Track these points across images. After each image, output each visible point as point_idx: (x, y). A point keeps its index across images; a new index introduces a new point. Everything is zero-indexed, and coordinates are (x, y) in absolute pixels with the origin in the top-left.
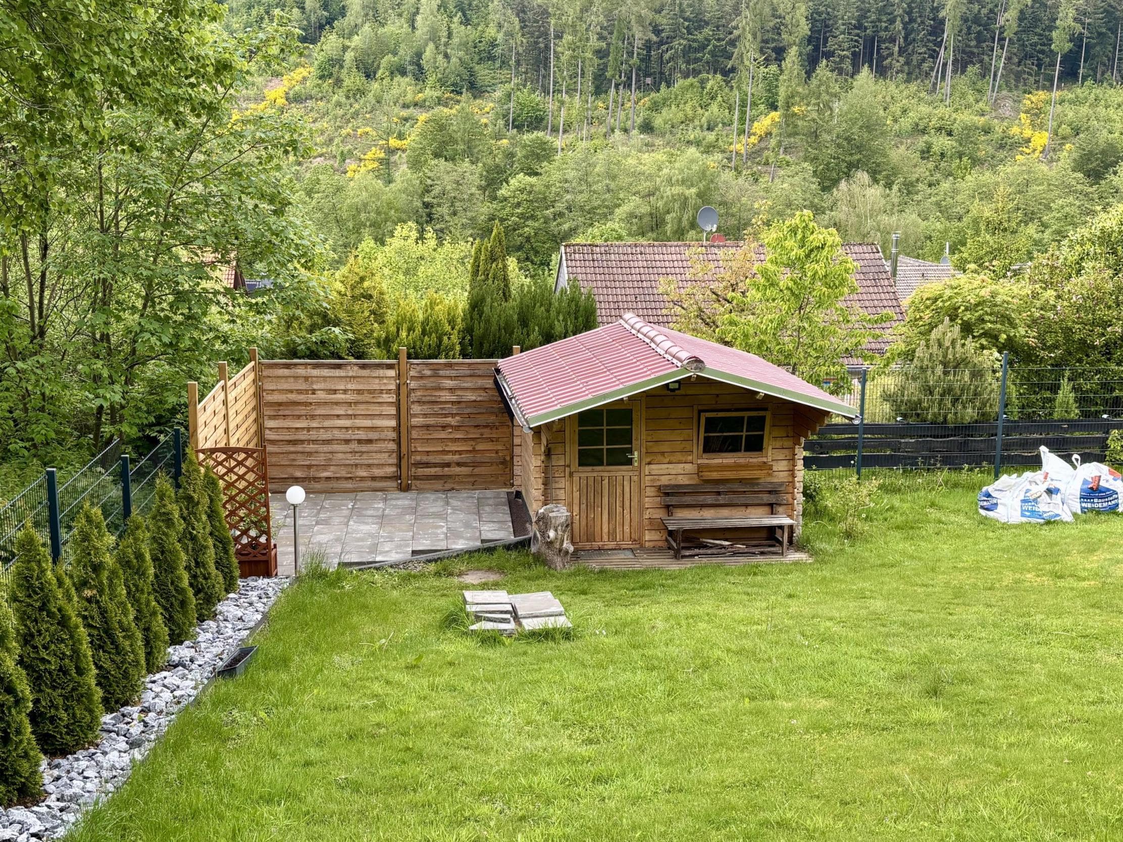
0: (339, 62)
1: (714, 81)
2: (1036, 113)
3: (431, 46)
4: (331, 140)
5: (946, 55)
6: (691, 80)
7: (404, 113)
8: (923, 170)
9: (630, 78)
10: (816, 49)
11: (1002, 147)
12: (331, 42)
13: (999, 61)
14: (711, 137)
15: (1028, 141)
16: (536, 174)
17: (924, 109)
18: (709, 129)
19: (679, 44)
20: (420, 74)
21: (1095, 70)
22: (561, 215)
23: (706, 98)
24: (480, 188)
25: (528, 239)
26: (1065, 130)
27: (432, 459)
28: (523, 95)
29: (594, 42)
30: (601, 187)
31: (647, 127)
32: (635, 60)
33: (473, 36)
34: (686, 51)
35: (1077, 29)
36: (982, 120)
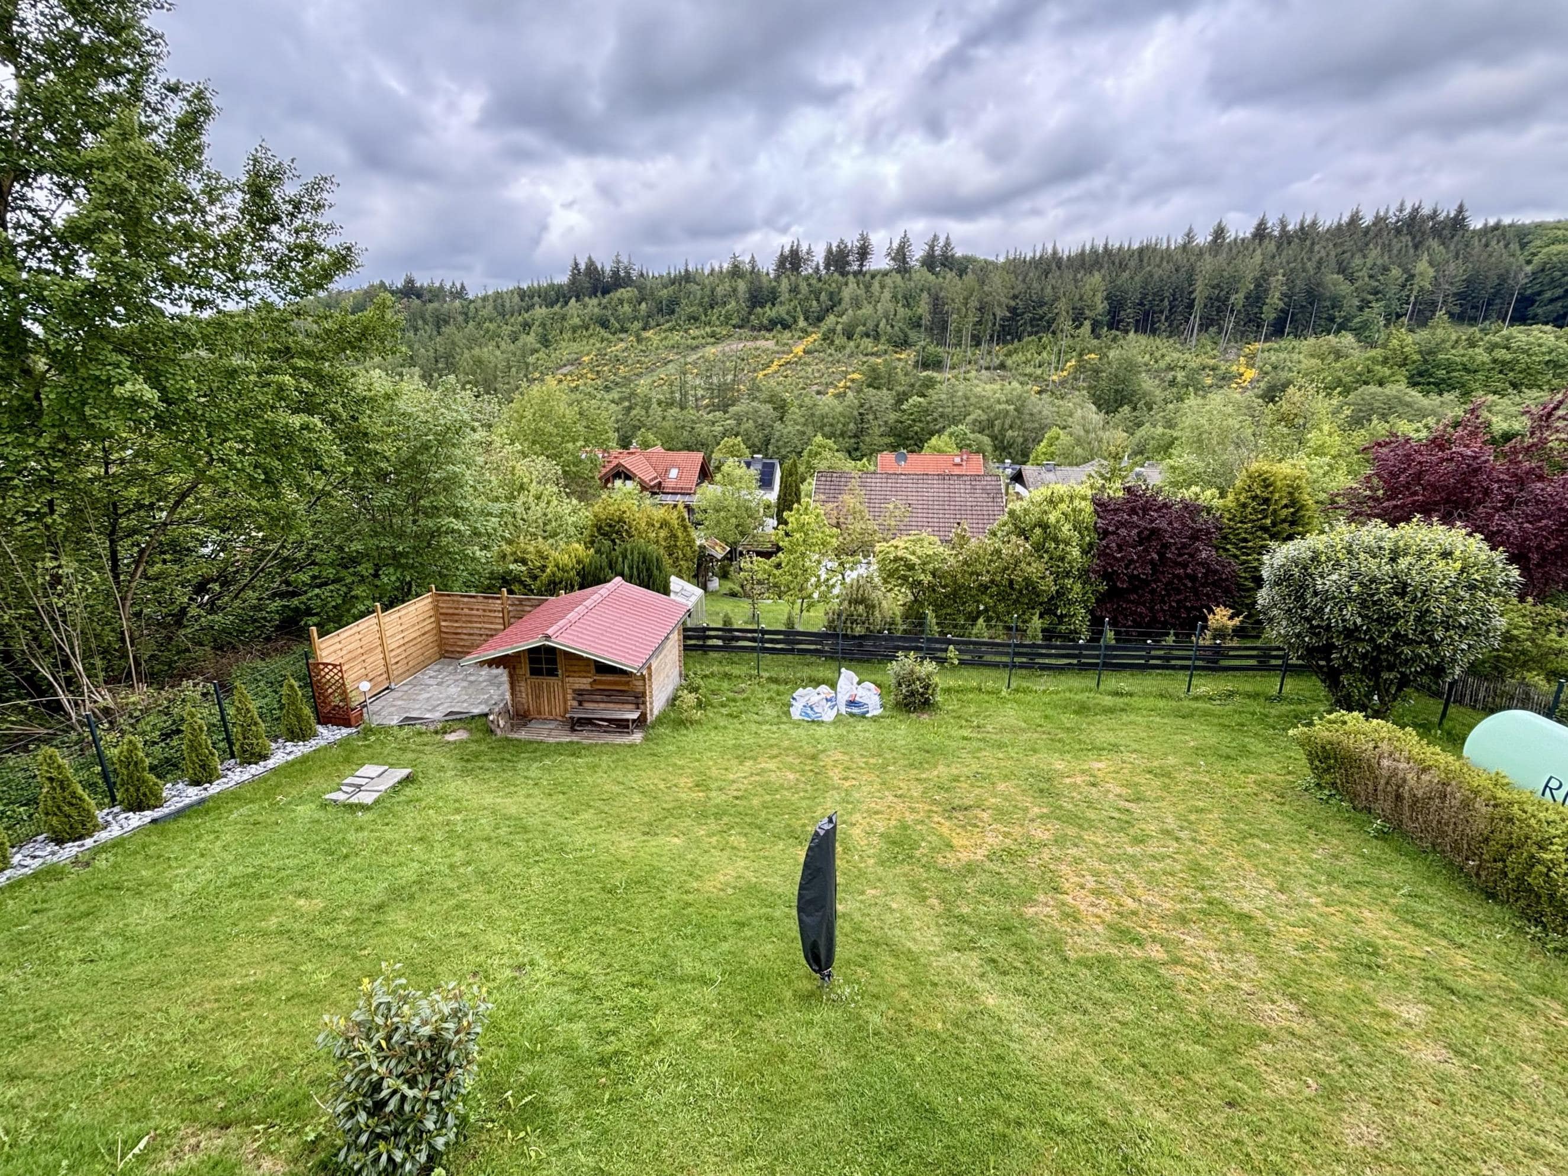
0: (834, 331)
1: (1046, 338)
2: (1251, 358)
3: (884, 320)
4: (823, 375)
5: (1195, 320)
6: (1033, 337)
7: (864, 359)
9: (993, 336)
10: (1113, 317)
11: (1223, 378)
12: (831, 320)
13: (1230, 324)
14: (1039, 372)
15: (1242, 375)
16: (925, 396)
17: (1176, 355)
18: (1040, 366)
19: (1028, 316)
20: (877, 338)
21: (1297, 329)
22: (935, 420)
23: (1040, 349)
24: (891, 404)
26: (1268, 368)
28: (931, 349)
29: (972, 319)
30: (960, 404)
31: (1002, 366)
32: (997, 327)
33: (910, 313)
34: (1032, 320)
35: (1281, 305)
36: (1212, 362)
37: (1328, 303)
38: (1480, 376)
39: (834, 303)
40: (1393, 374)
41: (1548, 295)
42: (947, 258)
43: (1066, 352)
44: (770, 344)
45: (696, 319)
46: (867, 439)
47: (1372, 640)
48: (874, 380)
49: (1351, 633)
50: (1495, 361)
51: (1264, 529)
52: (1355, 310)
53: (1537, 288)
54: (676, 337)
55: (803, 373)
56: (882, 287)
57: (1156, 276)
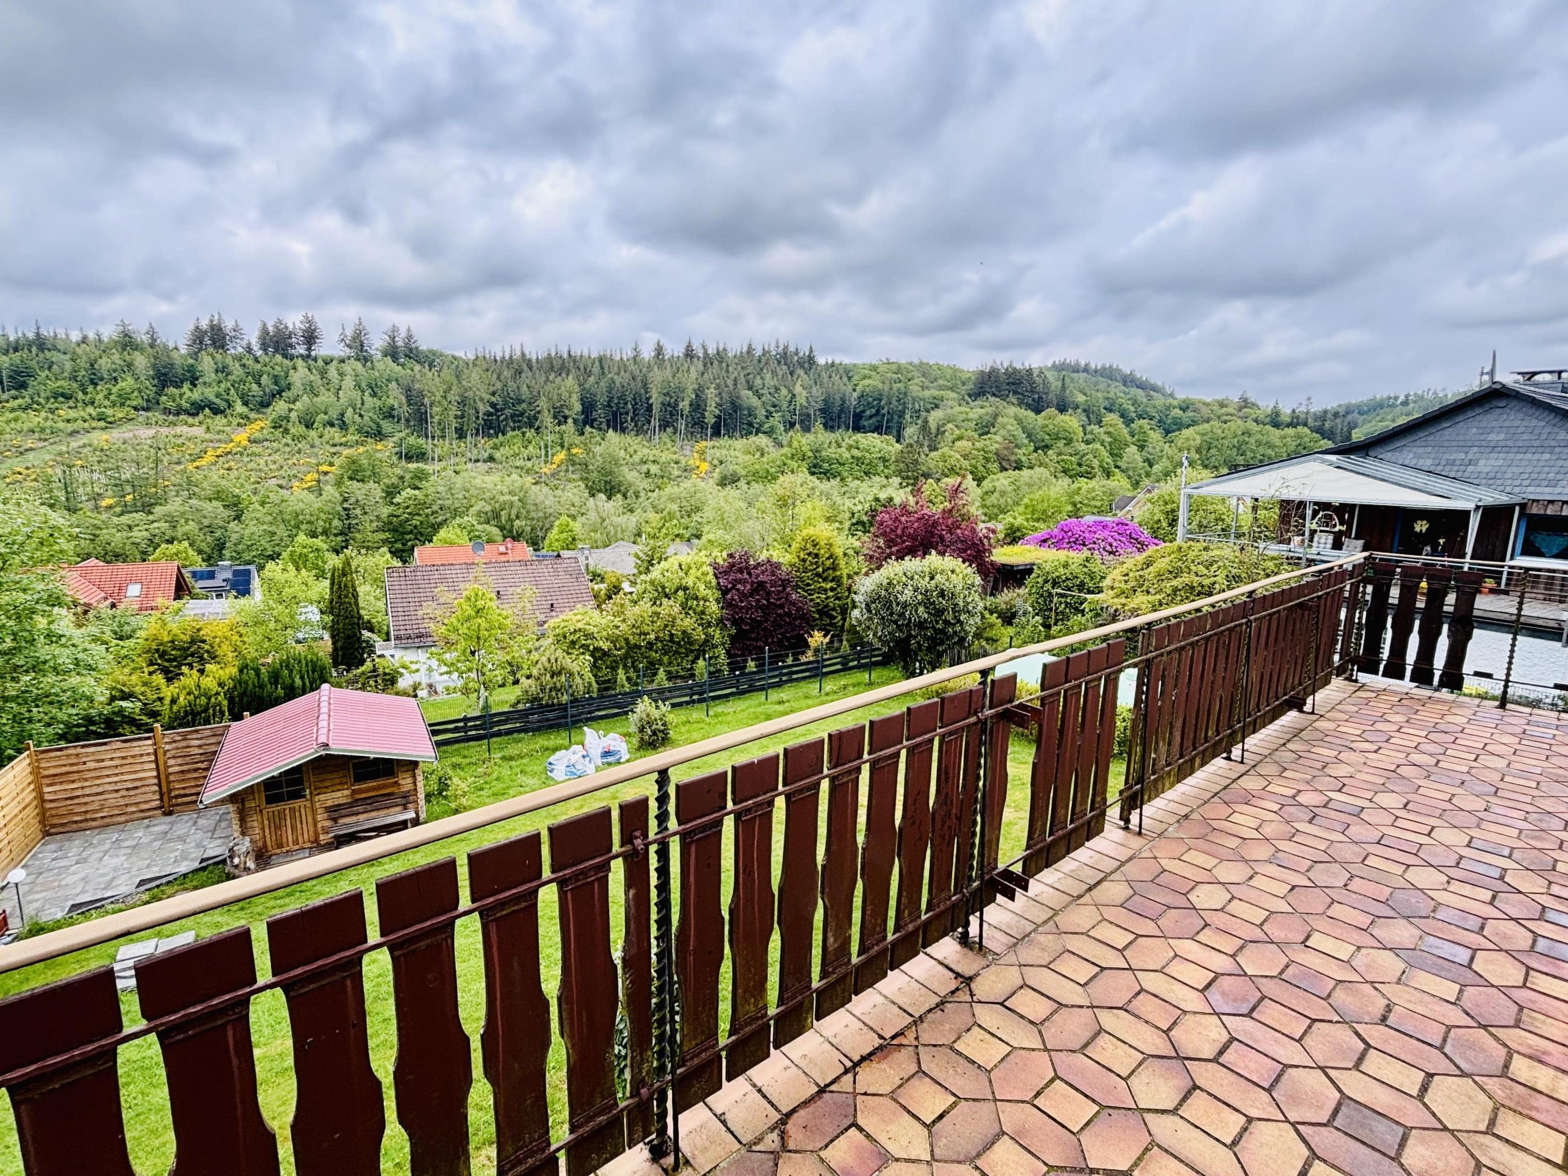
0: (286, 418)
1: (530, 433)
2: (701, 453)
3: (350, 410)
4: (282, 467)
5: (655, 422)
6: (516, 432)
7: (333, 450)
8: (645, 484)
9: (478, 430)
10: (587, 417)
11: (686, 470)
12: (280, 407)
13: (682, 425)
14: (529, 464)
15: (698, 467)
16: (419, 488)
17: (646, 451)
18: (529, 459)
19: (508, 412)
20: (344, 426)
21: (729, 431)
22: (436, 512)
23: (526, 443)
24: (381, 498)
25: (416, 527)
26: (716, 462)
27: (188, 791)
28: (412, 440)
29: (454, 411)
30: (460, 496)
31: (491, 459)
32: (481, 421)
33: (379, 403)
34: (513, 416)
35: (717, 412)
36: (675, 457)
37: (746, 412)
38: (847, 467)
39: (281, 388)
40: (799, 467)
41: (868, 413)
42: (411, 350)
43: (552, 447)
44: (199, 431)
45: (68, 397)
46: (358, 536)
47: (933, 627)
48: (356, 473)
49: (921, 625)
50: (853, 457)
51: (818, 575)
52: (763, 418)
53: (862, 408)
54: (34, 419)
55: (250, 466)
56: (342, 374)
57: (618, 383)
